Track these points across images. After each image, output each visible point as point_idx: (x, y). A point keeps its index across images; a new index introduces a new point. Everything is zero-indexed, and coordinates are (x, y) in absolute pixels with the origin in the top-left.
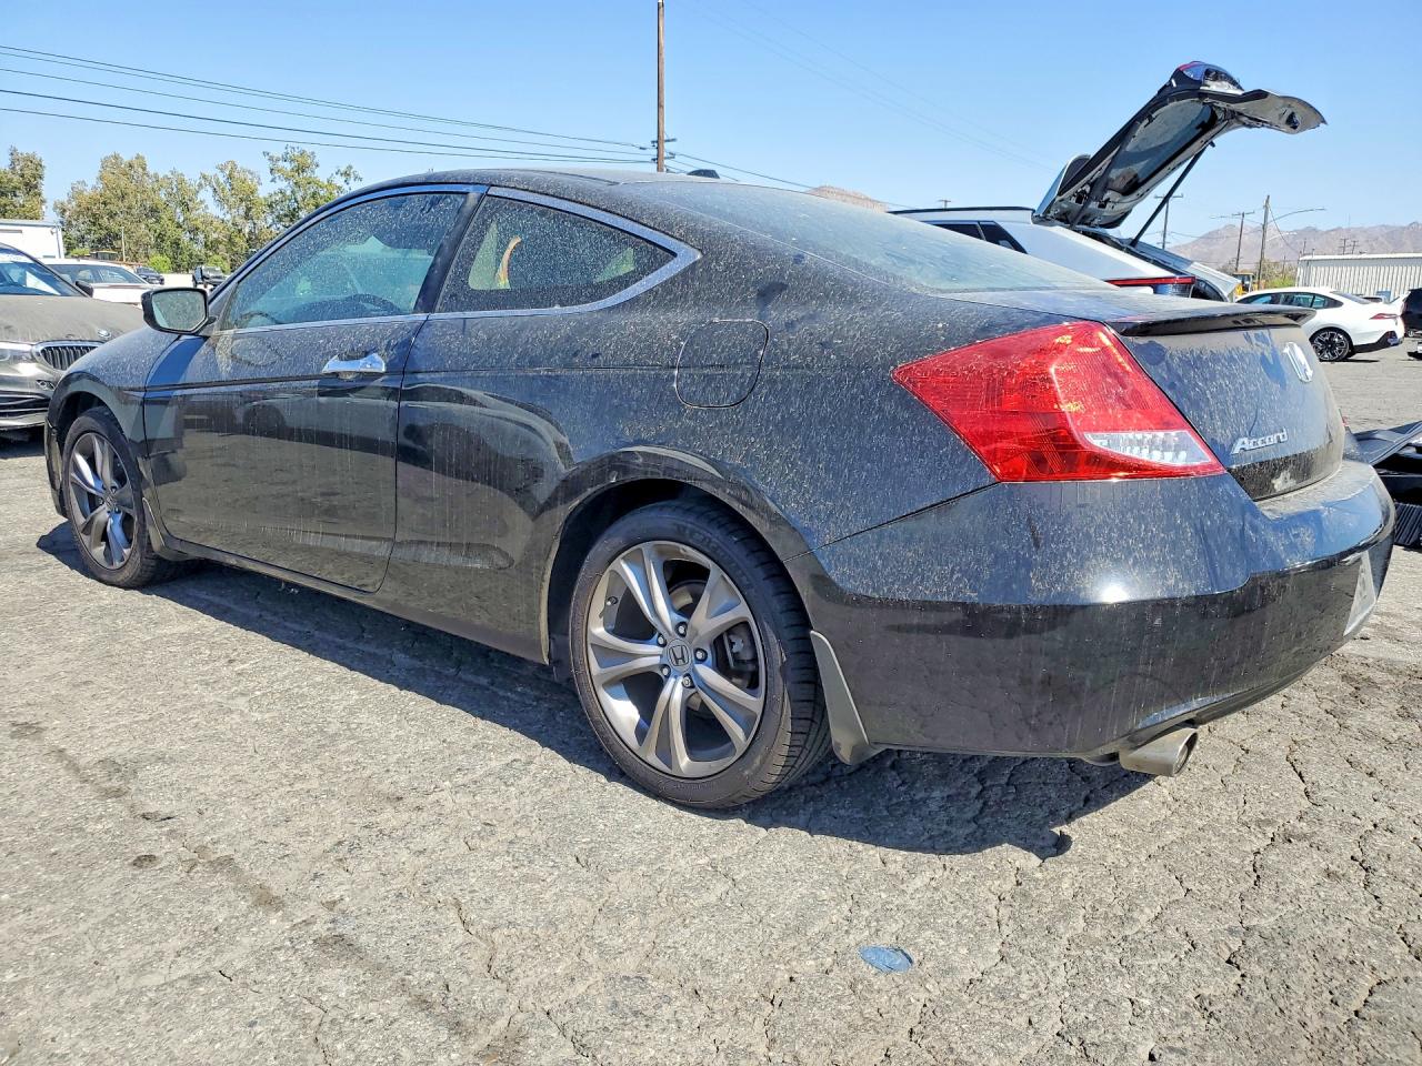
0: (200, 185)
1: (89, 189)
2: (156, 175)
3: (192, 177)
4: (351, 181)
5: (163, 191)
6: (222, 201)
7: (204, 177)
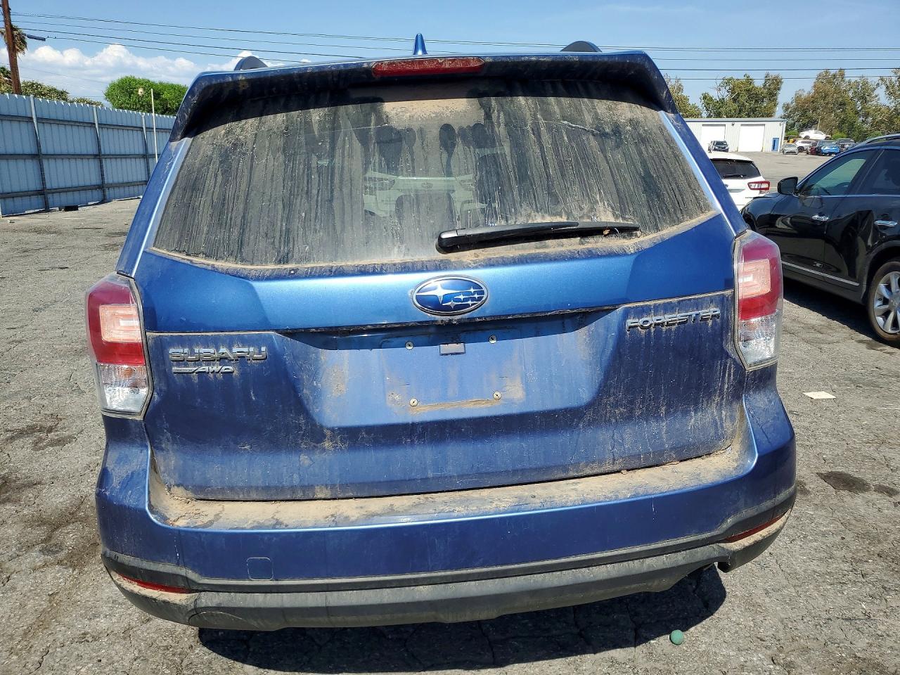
1: (805, 94)
2: (849, 82)
3: (873, 79)
5: (852, 91)
6: (890, 94)
7: (882, 79)
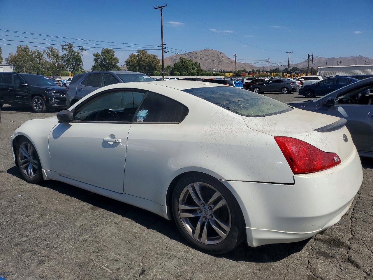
0: (44, 53)
4: (83, 51)
